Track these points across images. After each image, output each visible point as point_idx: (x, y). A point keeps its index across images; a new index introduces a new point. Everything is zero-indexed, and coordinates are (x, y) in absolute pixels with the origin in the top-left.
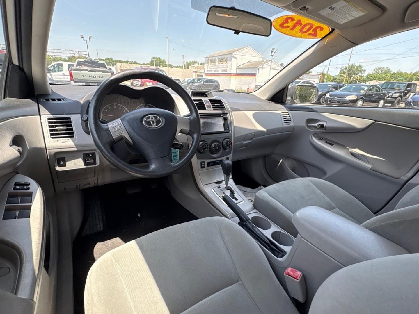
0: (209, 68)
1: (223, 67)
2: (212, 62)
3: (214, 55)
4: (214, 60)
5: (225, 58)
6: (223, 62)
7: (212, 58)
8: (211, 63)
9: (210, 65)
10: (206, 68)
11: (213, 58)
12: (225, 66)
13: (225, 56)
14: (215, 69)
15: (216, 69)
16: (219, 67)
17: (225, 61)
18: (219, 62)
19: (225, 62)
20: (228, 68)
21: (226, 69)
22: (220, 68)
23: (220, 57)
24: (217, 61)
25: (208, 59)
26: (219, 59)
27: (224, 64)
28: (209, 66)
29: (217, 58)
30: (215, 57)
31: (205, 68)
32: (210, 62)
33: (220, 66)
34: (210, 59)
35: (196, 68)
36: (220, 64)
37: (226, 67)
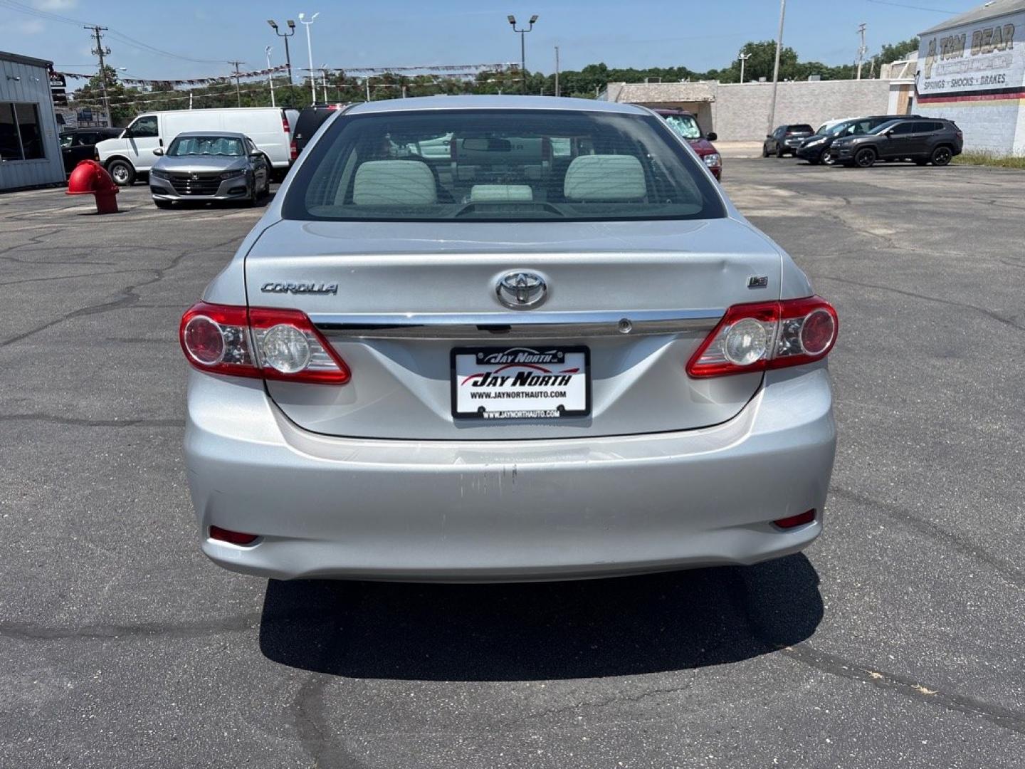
0: (933, 73)
1: (991, 67)
2: (948, 48)
3: (962, 20)
4: (956, 42)
5: (1002, 28)
6: (993, 46)
7: (947, 35)
8: (944, 53)
9: (939, 61)
10: (923, 74)
11: (954, 33)
12: (998, 62)
13: (1002, 23)
14: (958, 77)
15: (962, 76)
16: (975, 65)
17: (1001, 42)
18: (976, 46)
19: (999, 46)
20: (1012, 66)
21: (1001, 72)
22: (978, 70)
23: (979, 27)
24: (969, 41)
25: (932, 37)
26: (977, 35)
27: (996, 51)
28: (935, 65)
29: (969, 32)
30: (963, 30)
31: (918, 72)
32: (939, 49)
33: (978, 60)
34: (939, 36)
36: (980, 56)
37: (1005, 64)
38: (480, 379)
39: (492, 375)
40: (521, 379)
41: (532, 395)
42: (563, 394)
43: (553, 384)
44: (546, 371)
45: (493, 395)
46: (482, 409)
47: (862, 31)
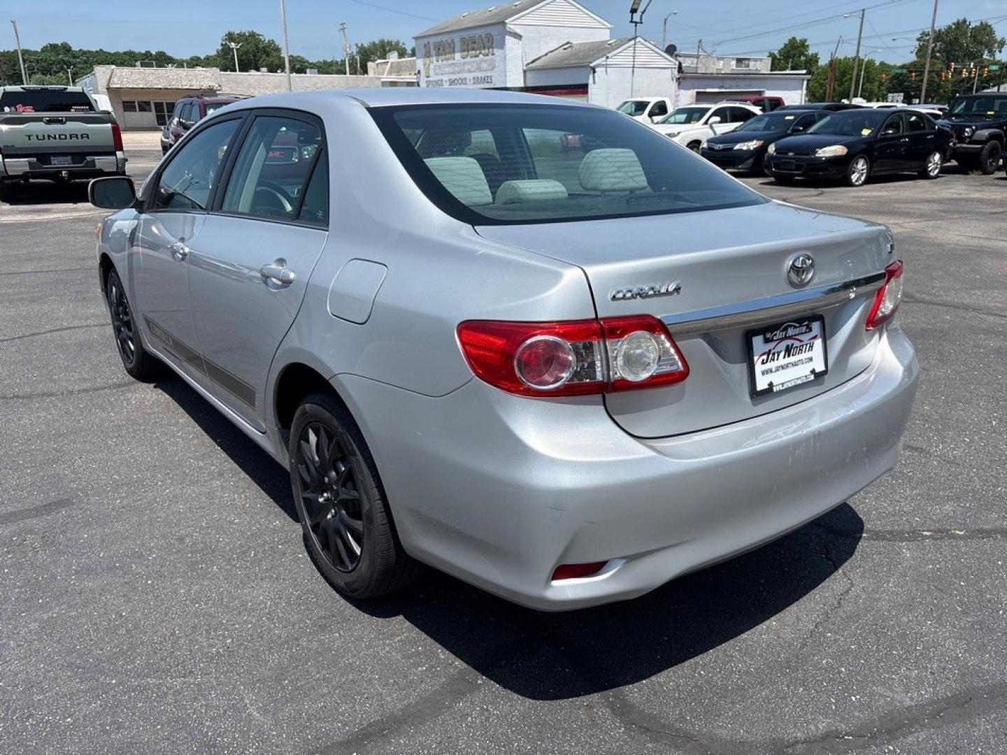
0: (432, 73)
1: (479, 69)
2: (441, 51)
3: (447, 27)
4: (447, 46)
5: (483, 36)
6: (478, 52)
7: (438, 39)
8: (438, 55)
9: (435, 62)
10: (423, 73)
11: (444, 38)
12: (484, 66)
13: (482, 32)
14: (453, 77)
15: (457, 76)
16: (466, 67)
17: (484, 48)
18: (464, 51)
19: (483, 52)
20: (496, 69)
21: (489, 74)
22: (470, 71)
23: (465, 35)
24: (458, 45)
25: (425, 41)
26: (463, 41)
27: (481, 56)
28: (432, 66)
29: (457, 38)
30: (451, 36)
31: (419, 72)
32: (433, 52)
33: (469, 63)
34: (432, 40)
35: (391, 67)
36: (469, 59)
37: (490, 67)
38: (765, 357)
39: (772, 352)
40: (788, 351)
41: (795, 364)
42: (811, 359)
43: (805, 352)
44: (801, 341)
45: (774, 370)
46: (771, 384)
47: (343, 29)
